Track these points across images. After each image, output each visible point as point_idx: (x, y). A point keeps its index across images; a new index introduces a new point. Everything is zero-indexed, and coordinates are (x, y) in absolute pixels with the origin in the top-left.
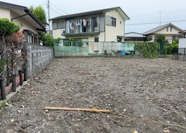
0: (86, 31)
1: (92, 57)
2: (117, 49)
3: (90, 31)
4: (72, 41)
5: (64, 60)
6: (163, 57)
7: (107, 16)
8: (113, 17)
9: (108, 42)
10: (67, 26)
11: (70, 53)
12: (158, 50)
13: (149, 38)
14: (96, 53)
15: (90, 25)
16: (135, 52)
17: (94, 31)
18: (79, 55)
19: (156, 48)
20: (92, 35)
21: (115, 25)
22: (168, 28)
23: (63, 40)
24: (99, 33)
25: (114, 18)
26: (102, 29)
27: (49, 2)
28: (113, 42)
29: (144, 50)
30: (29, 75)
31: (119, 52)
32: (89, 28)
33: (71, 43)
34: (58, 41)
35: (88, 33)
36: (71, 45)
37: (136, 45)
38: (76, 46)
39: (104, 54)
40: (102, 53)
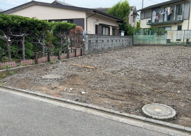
0: (170, 19)
1: (170, 46)
3: (174, 19)
4: (151, 30)
9: (190, 30)
10: (153, 15)
11: (148, 41)
14: (177, 42)
18: (157, 43)
20: (175, 24)
24: (182, 21)
26: (186, 17)
32: (174, 16)
33: (149, 32)
35: (171, 22)
36: (149, 34)
38: (154, 35)
40: (183, 42)
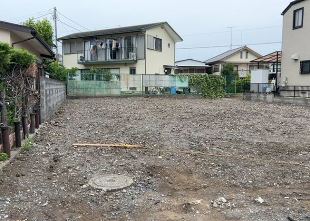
0: (117, 58)
1: (126, 97)
2: (164, 85)
3: (123, 57)
4: (95, 72)
5: (82, 101)
6: (231, 97)
7: (148, 35)
8: (157, 37)
9: (150, 75)
10: (86, 49)
11: (93, 90)
12: (224, 87)
13: (215, 69)
14: (132, 91)
15: (123, 49)
16: (189, 90)
17: (128, 57)
18: (106, 94)
19: (220, 83)
20: (126, 64)
21: (161, 50)
22: (241, 53)
23: (79, 72)
24: (136, 61)
25: (158, 39)
26: (141, 55)
27: (55, 9)
28: (158, 74)
29: (203, 86)
30: (42, 117)
31: (167, 89)
32: (122, 53)
33: (93, 75)
34: (73, 72)
35: (120, 61)
36: (93, 79)
37: (191, 80)
38: (101, 80)
39: (144, 93)
40: (142, 91)
